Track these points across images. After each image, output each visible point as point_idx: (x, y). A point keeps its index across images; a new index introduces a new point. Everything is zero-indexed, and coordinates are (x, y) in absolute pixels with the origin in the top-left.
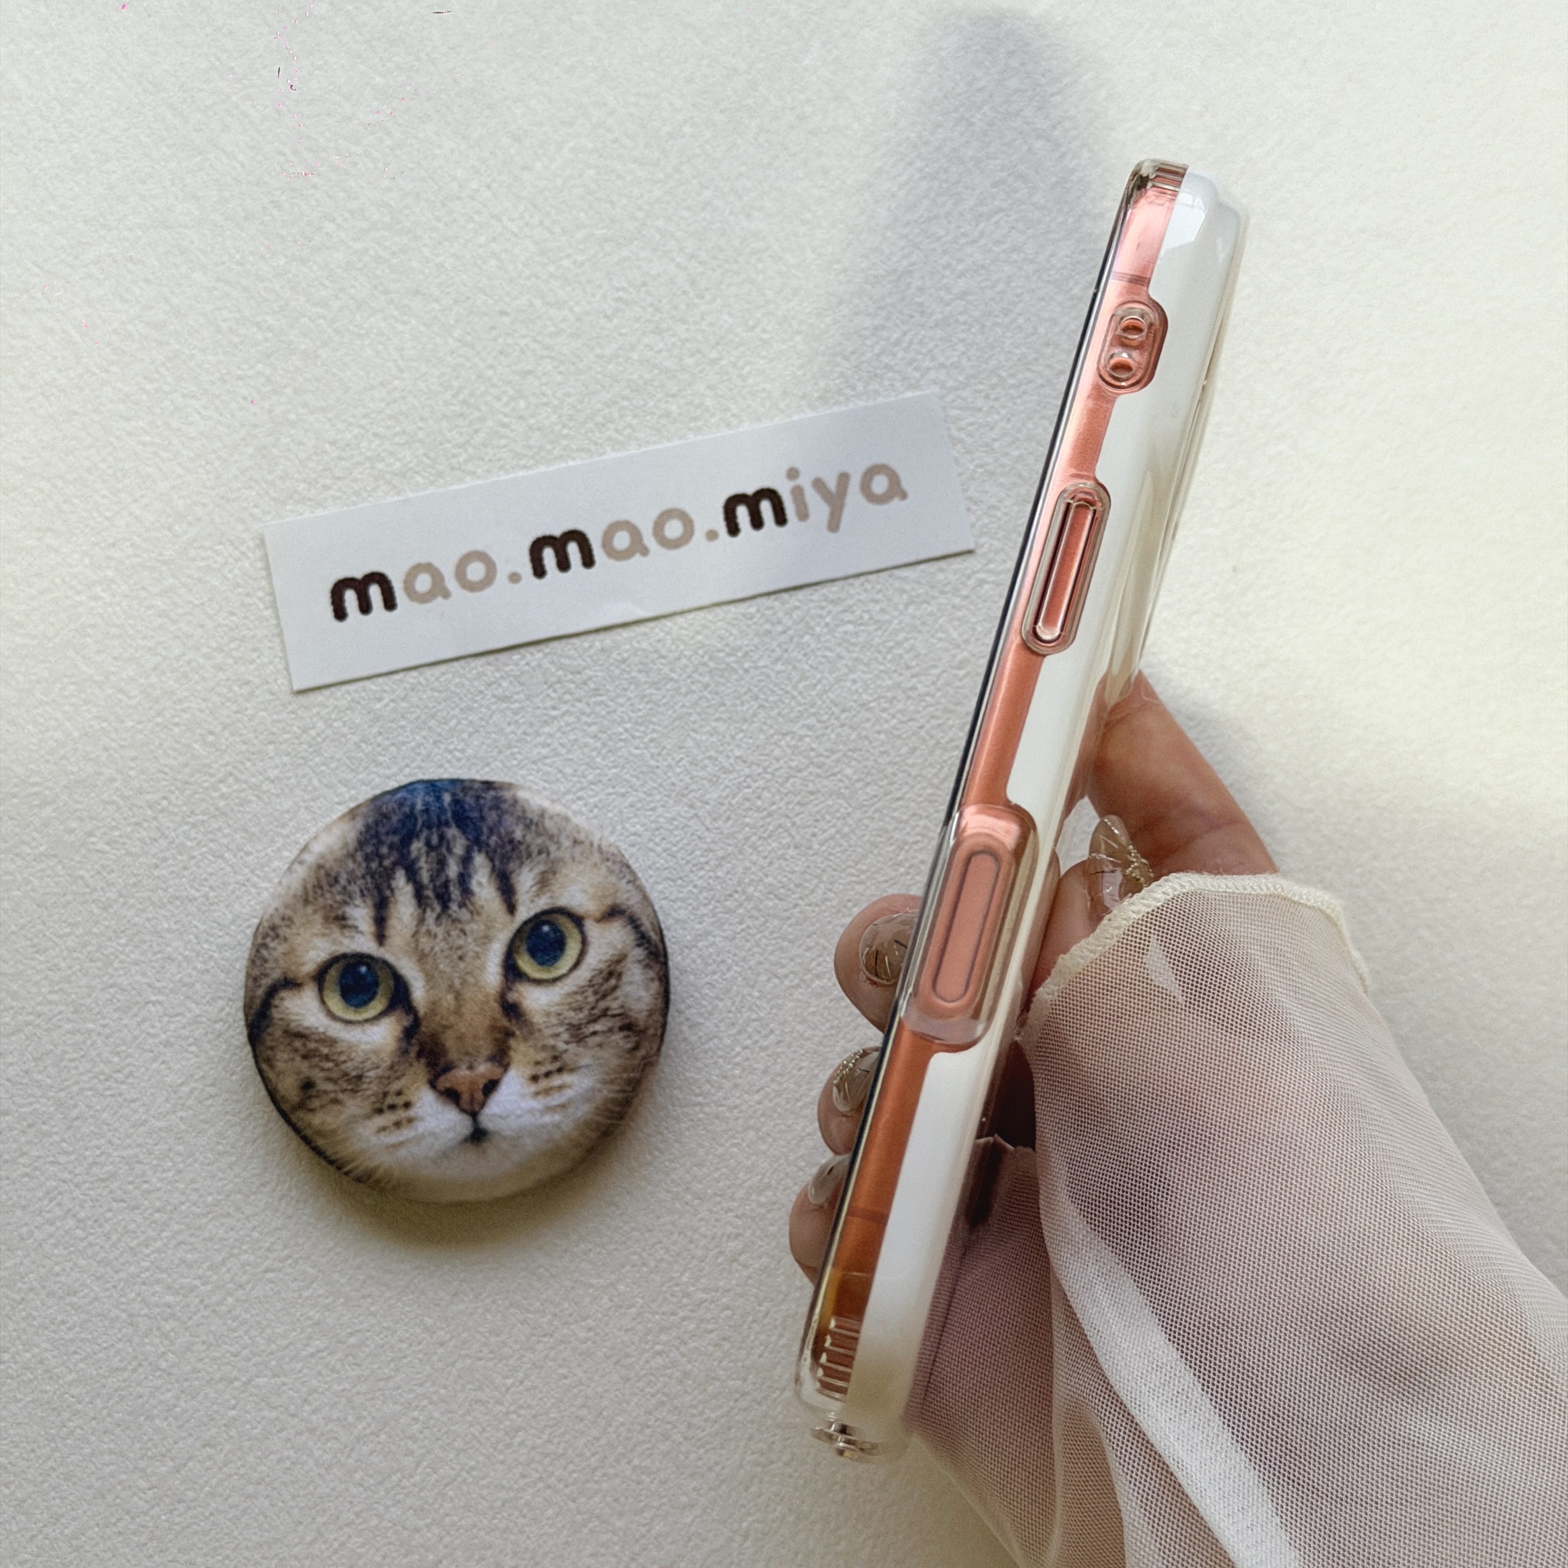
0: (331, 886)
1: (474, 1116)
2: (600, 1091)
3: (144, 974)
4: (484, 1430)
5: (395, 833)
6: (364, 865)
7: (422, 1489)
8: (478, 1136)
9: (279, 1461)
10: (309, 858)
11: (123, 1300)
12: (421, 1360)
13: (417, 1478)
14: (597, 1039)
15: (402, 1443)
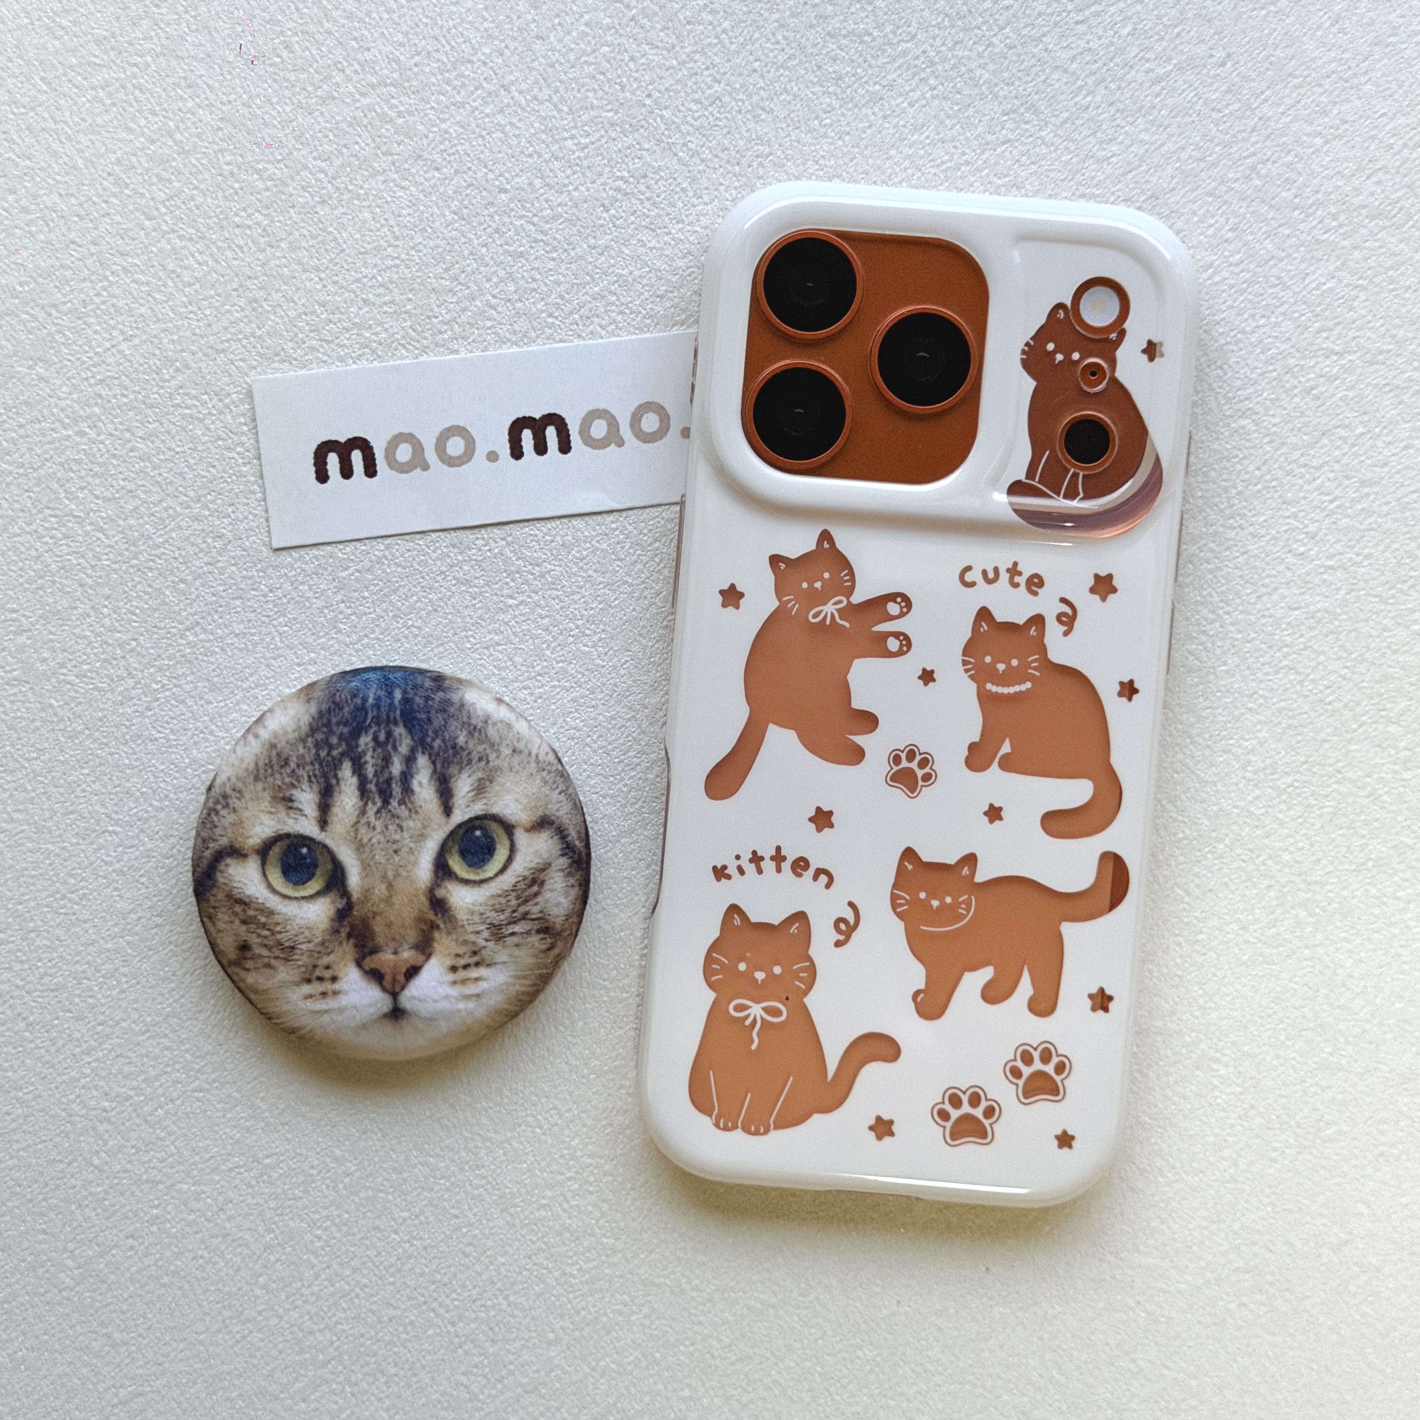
0: (282, 767)
1: (395, 995)
2: (514, 985)
3: (103, 805)
4: (379, 1254)
5: (345, 724)
6: (314, 751)
7: (318, 1299)
8: (397, 1013)
9: (193, 1259)
10: (265, 734)
11: (64, 1100)
12: (328, 1187)
13: (316, 1289)
14: (514, 939)
15: (305, 1257)
